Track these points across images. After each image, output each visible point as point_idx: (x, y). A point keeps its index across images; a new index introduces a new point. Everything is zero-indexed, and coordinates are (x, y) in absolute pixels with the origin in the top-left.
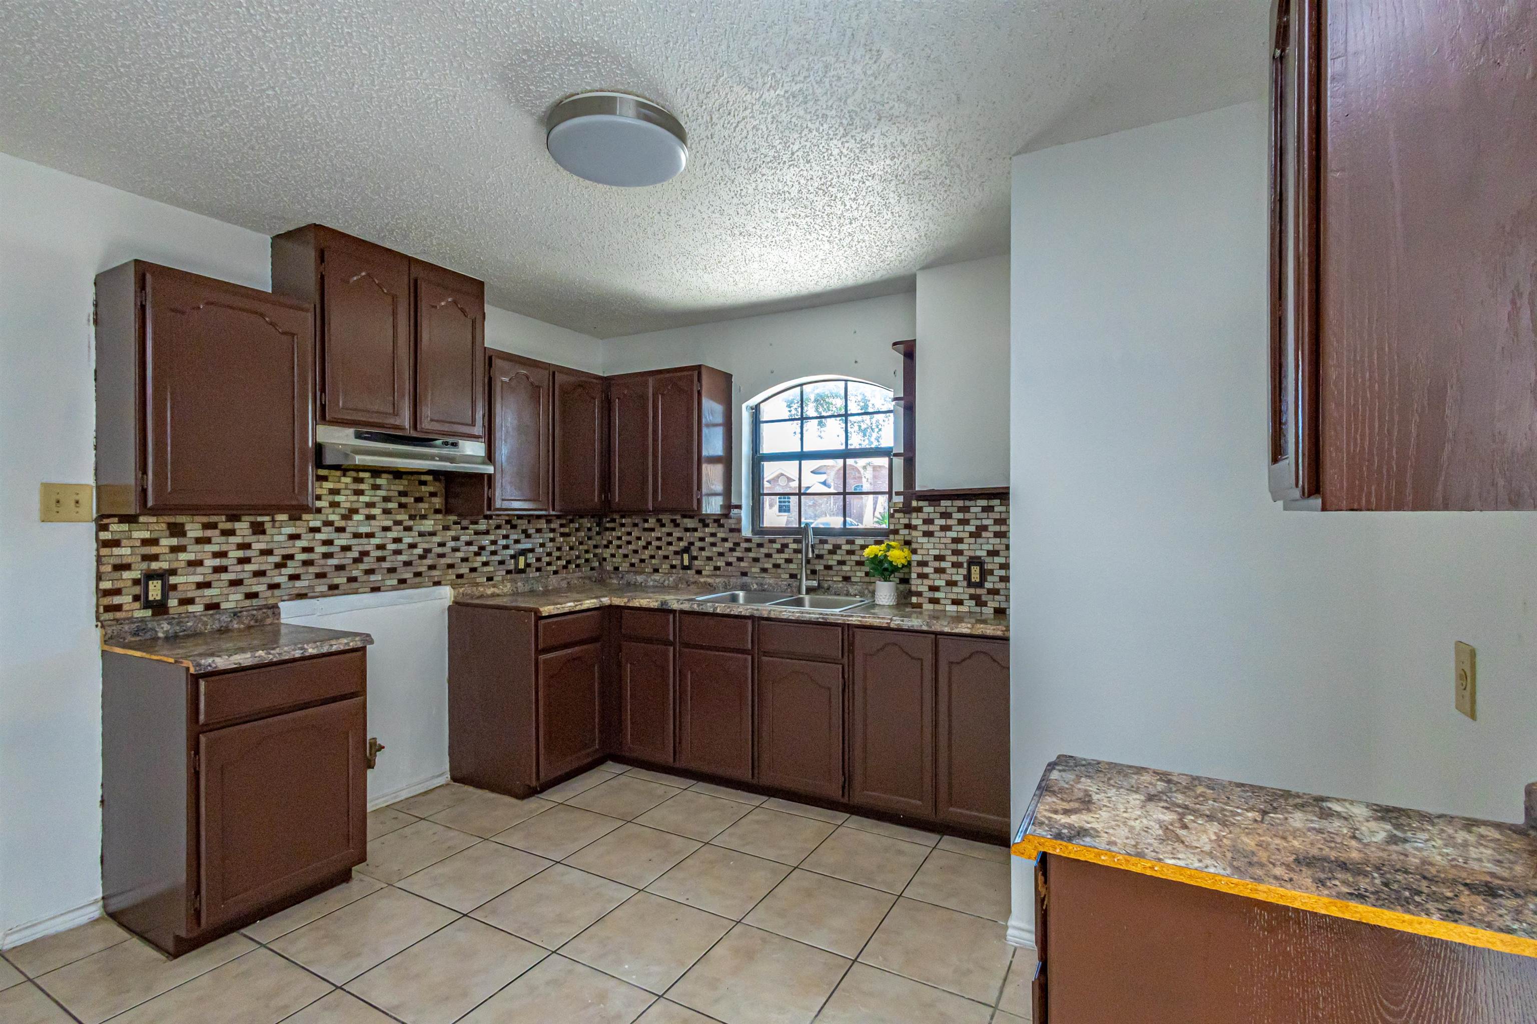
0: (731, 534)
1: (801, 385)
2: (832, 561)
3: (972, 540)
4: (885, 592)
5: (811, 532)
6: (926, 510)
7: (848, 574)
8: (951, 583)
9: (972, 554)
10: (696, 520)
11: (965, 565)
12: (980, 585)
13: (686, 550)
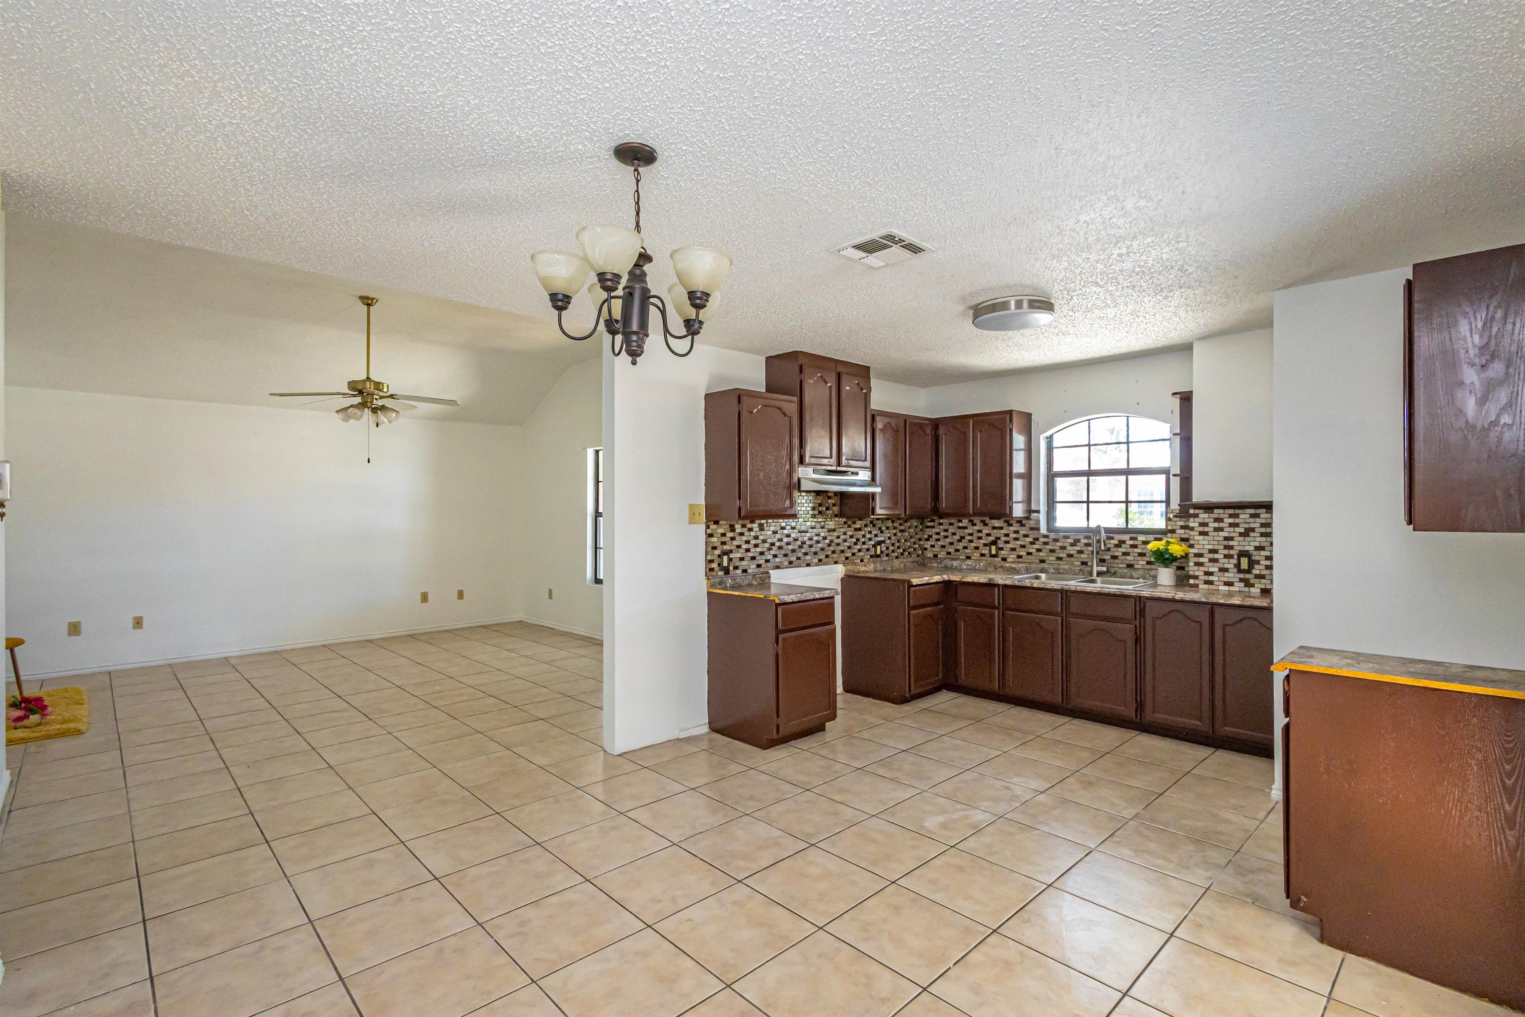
0: (1031, 532)
1: (1089, 420)
2: (1118, 552)
3: (1242, 539)
4: (1166, 576)
5: (1103, 531)
6: (1201, 516)
7: (1132, 563)
8: (1223, 570)
9: (1241, 548)
10: (1002, 521)
11: (1236, 557)
12: (1249, 571)
13: (994, 543)
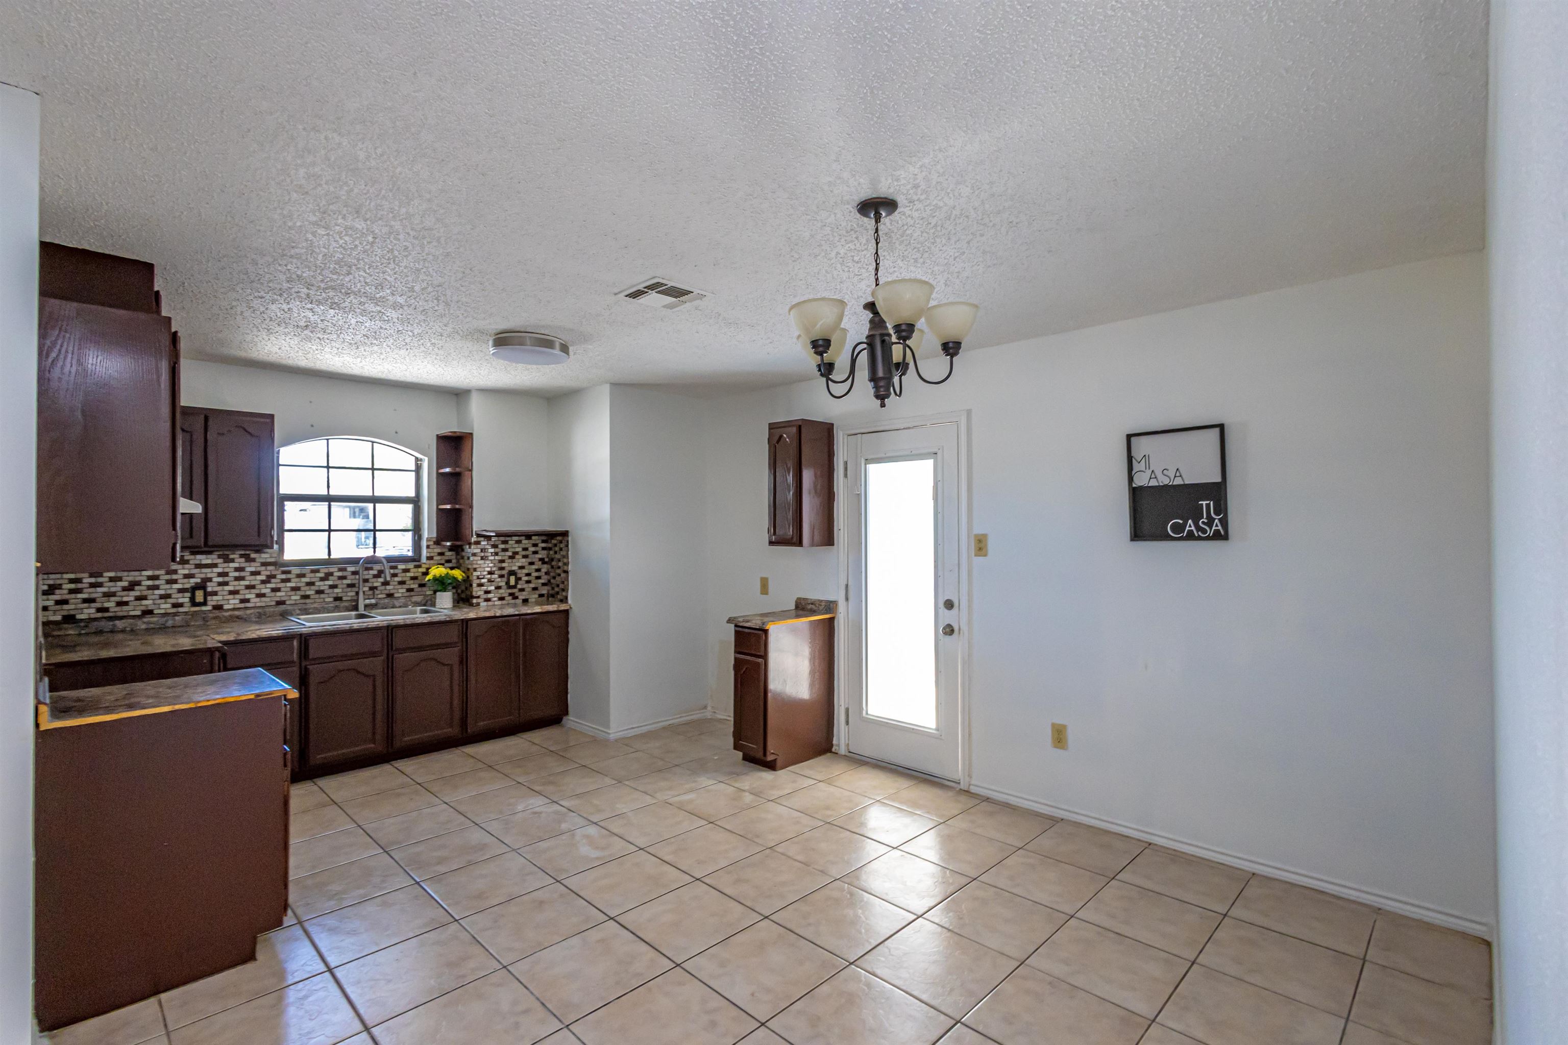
0: (263, 568)
1: (328, 439)
2: (377, 583)
3: (510, 561)
4: (445, 600)
7: (392, 592)
8: (498, 588)
9: (509, 569)
10: (214, 556)
11: (506, 576)
12: (514, 587)
